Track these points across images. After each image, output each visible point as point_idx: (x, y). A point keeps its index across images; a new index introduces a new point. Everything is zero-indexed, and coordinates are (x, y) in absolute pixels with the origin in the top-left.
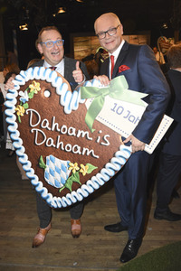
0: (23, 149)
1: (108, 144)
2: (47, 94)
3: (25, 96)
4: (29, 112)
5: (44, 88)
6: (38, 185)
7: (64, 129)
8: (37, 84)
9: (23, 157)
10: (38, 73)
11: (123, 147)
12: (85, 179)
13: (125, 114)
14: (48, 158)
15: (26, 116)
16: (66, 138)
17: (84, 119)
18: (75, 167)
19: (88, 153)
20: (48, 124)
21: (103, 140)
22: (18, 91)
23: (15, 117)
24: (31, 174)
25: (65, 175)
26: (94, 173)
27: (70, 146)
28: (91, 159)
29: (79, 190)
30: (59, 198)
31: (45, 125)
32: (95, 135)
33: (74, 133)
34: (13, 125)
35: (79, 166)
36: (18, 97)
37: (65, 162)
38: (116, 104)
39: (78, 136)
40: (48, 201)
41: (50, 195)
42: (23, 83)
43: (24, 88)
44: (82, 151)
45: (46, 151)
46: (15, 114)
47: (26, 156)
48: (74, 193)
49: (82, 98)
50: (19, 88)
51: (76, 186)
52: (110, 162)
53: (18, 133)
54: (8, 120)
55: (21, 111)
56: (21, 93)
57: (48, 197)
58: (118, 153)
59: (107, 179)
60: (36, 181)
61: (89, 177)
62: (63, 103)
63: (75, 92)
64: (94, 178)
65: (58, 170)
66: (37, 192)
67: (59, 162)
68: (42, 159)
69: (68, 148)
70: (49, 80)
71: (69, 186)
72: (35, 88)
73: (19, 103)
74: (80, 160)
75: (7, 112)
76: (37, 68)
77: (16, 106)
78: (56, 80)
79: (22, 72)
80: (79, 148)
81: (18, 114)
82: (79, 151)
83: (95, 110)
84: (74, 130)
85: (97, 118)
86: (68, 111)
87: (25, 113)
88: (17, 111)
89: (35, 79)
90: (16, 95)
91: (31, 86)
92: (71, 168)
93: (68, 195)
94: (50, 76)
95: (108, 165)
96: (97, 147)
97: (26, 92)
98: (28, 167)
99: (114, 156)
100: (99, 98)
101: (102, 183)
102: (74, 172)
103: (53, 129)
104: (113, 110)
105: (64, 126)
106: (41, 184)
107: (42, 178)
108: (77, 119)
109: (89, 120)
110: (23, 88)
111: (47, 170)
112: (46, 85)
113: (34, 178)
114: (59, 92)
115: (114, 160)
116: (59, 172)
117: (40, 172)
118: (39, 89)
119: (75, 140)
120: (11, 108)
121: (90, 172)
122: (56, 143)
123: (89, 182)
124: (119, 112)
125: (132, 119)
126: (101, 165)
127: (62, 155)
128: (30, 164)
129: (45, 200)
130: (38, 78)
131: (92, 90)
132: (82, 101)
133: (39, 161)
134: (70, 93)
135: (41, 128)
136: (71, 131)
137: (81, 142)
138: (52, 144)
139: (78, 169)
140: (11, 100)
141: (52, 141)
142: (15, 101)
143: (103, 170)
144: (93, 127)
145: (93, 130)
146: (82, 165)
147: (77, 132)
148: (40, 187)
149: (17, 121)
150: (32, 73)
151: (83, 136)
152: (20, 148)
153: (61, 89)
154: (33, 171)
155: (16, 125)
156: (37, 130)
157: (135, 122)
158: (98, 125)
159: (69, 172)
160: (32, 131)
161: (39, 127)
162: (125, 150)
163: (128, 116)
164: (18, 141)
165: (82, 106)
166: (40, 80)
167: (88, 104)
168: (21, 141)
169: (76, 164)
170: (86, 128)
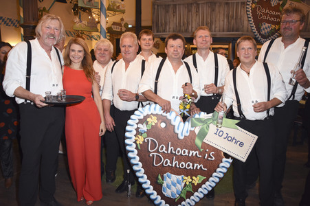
0: (143, 170)
1: (214, 159)
2: (163, 125)
3: (144, 128)
4: (148, 140)
5: (160, 121)
6: (156, 199)
7: (179, 151)
8: (154, 118)
9: (142, 177)
10: (155, 109)
11: (224, 159)
12: (196, 188)
13: (225, 135)
14: (165, 175)
15: (145, 144)
16: (181, 158)
17: (194, 141)
18: (188, 179)
19: (198, 168)
20: (164, 148)
21: (209, 156)
22: (137, 124)
23: (134, 145)
24: (150, 190)
25: (180, 187)
26: (204, 182)
27: (184, 164)
28: (200, 172)
29: (192, 197)
31: (162, 149)
32: (203, 154)
33: (187, 154)
34: (132, 151)
35: (191, 178)
36: (137, 129)
37: (180, 177)
38: (218, 130)
39: (190, 155)
42: (142, 117)
43: (143, 121)
44: (193, 166)
45: (163, 170)
46: (135, 142)
47: (145, 176)
48: (187, 200)
49: (192, 127)
50: (137, 121)
51: (189, 195)
52: (215, 172)
53: (138, 158)
54: (128, 148)
55: (141, 140)
56: (140, 125)
58: (221, 165)
59: (214, 185)
60: (155, 195)
61: (200, 185)
62: (176, 131)
63: (187, 123)
64: (204, 186)
65: (173, 184)
66: (155, 205)
67: (174, 178)
68: (160, 177)
69: (182, 165)
70: (164, 114)
71: (183, 196)
72: (153, 121)
73: (138, 133)
74: (192, 173)
75: (127, 141)
76: (153, 105)
77: (135, 136)
78: (170, 114)
79: (140, 109)
80: (191, 164)
81: (138, 142)
82: (191, 167)
83: (203, 134)
84: (187, 151)
85: (204, 141)
86: (181, 137)
87: (144, 141)
88: (136, 140)
89: (152, 114)
90: (136, 126)
91: (148, 120)
92: (185, 181)
93: (183, 203)
95: (214, 174)
96: (206, 162)
97: (144, 124)
98: (147, 185)
99: (218, 167)
100: (205, 126)
101: (210, 189)
102: (188, 183)
103: (169, 152)
104: (216, 134)
105: (179, 149)
106: (159, 197)
107: (160, 193)
108: (189, 143)
109: (198, 142)
110: (141, 121)
111: (165, 185)
112: (162, 118)
113: (152, 194)
114: (173, 123)
115: (218, 170)
117: (158, 188)
118: (156, 122)
119: (188, 159)
120: (130, 138)
121: (200, 182)
122: (172, 163)
123: (200, 190)
124: (221, 133)
125: (230, 139)
126: (208, 175)
127: (177, 171)
128: (149, 182)
130: (155, 113)
131: (200, 120)
132: (193, 129)
133: (157, 179)
134: (182, 123)
135: (158, 152)
136: (184, 152)
137: (193, 160)
138: (169, 164)
139: (191, 180)
140: (131, 131)
141: (169, 161)
142: (135, 132)
143: (211, 179)
144: (202, 148)
145: (202, 150)
146: (194, 178)
147: (189, 153)
148: (159, 200)
149: (137, 148)
150: (150, 109)
151: (194, 155)
152: (139, 171)
153: (175, 121)
154: (152, 187)
155: (136, 151)
156: (155, 154)
157: (231, 141)
158: (205, 145)
159: (183, 184)
160: (151, 155)
161: (157, 151)
162: (226, 161)
163: (227, 137)
164: (137, 164)
165: (192, 132)
166: (157, 115)
167: (197, 131)
168: (141, 164)
169: (189, 177)
170: (196, 148)
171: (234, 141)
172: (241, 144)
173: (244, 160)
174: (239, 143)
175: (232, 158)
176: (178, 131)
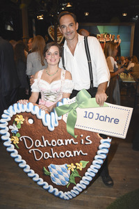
0: (28, 167)
1: (91, 142)
2: (31, 121)
3: (15, 128)
4: (22, 138)
5: (27, 118)
6: (49, 188)
7: (54, 143)
8: (21, 117)
9: (30, 172)
10: (18, 108)
11: (102, 140)
12: (83, 173)
13: (96, 116)
14: (49, 167)
15: (22, 143)
16: (58, 149)
17: (66, 131)
18: (72, 166)
19: (78, 154)
20: (40, 143)
21: (86, 141)
22: (8, 126)
23: (13, 146)
24: (41, 182)
25: (67, 175)
26: (88, 166)
27: (63, 153)
28: (82, 157)
29: (81, 182)
30: (69, 192)
31: (38, 144)
32: (78, 140)
33: (62, 143)
35: (75, 165)
36: (10, 131)
37: (64, 166)
38: (86, 112)
39: (66, 144)
40: (61, 196)
41: (61, 192)
42: (10, 119)
43: (12, 122)
44: (73, 153)
45: (46, 163)
46: (12, 143)
47: (33, 171)
48: (78, 185)
49: (59, 116)
50: (7, 124)
51: (78, 180)
52: (97, 154)
53: (20, 157)
54: (8, 149)
55: (16, 140)
56: (11, 127)
57: (60, 194)
58: (101, 146)
59: (99, 167)
60: (47, 186)
61: (85, 170)
62: (45, 124)
63: (52, 114)
64: (89, 170)
65: (60, 173)
67: (59, 167)
68: (45, 169)
69: (62, 155)
70: (28, 111)
71: (72, 181)
72: (20, 120)
73: (12, 135)
74: (74, 160)
75: (5, 144)
76: (15, 105)
77: (10, 137)
78: (34, 109)
79: (5, 111)
80: (70, 152)
81: (15, 143)
82: (71, 155)
83: (72, 121)
84: (61, 141)
85: (76, 127)
86: (52, 129)
87: (19, 141)
88: (13, 141)
89: (17, 113)
90: (7, 129)
91: (16, 119)
92: (69, 169)
93: (75, 188)
94: (28, 107)
95: (96, 157)
96: (84, 147)
97: (14, 125)
98: (37, 178)
99: (99, 149)
100: (72, 112)
101: (97, 171)
102: (73, 170)
103: (45, 145)
104: (85, 117)
105: (53, 141)
106: (51, 187)
107: (50, 183)
108: (61, 132)
109: (70, 130)
110: (10, 123)
111: (52, 175)
112: (28, 115)
113: (44, 185)
114: (39, 117)
115: (99, 152)
116: (61, 174)
117: (47, 178)
118: (24, 120)
119: (65, 148)
120: (7, 140)
121: (85, 167)
122: (51, 155)
123: (86, 174)
124: (91, 116)
125: (102, 118)
126: (91, 159)
127: (59, 161)
128: (37, 175)
129: (58, 197)
130: (19, 112)
131: (64, 108)
132: (60, 118)
133: (44, 171)
134: (48, 115)
136: (60, 142)
137: (71, 147)
138: (49, 156)
139: (75, 167)
140: (5, 134)
141: (48, 154)
142: (8, 134)
143: (94, 162)
144: (75, 134)
145: (76, 137)
146: (77, 164)
147: (64, 142)
148: (52, 189)
149: (16, 148)
150: (13, 109)
151: (70, 143)
152: (25, 167)
153: (40, 114)
154: (41, 179)
155: (16, 151)
156: (33, 150)
157: (104, 120)
158: (78, 131)
159: (69, 172)
160: (30, 151)
161: (34, 147)
162: (105, 142)
163: (99, 117)
164: (22, 162)
165: (61, 121)
166: (22, 113)
167: (65, 119)
168: (24, 161)
169: (72, 164)
170: (70, 136)
171: (107, 119)
172: (117, 121)
173: (124, 137)
174: (113, 120)
175: (111, 137)
176: (47, 124)
